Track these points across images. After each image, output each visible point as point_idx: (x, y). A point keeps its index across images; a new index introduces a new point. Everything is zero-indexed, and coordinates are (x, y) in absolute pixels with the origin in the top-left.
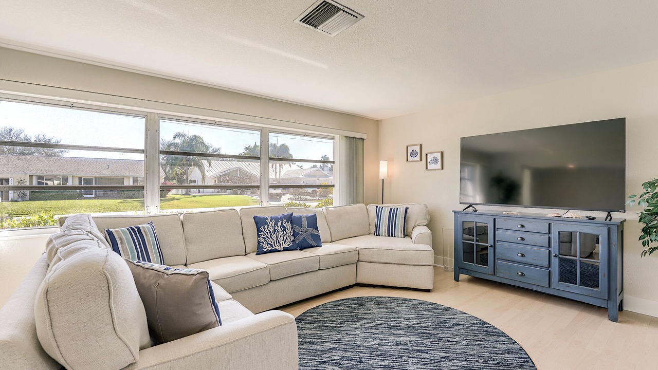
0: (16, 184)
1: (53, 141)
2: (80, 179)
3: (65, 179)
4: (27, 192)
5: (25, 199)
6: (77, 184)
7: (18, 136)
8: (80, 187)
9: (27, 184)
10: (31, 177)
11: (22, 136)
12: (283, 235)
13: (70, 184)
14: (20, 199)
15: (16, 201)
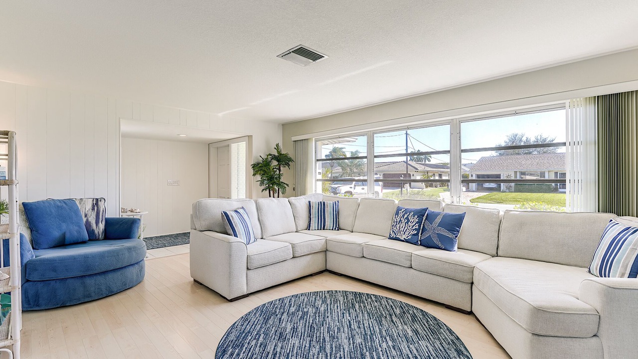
0: (506, 178)
1: (547, 142)
2: (556, 173)
3: (543, 174)
4: (513, 184)
5: (511, 191)
6: (553, 177)
7: (521, 140)
8: (556, 180)
9: (513, 178)
10: (516, 172)
11: (524, 139)
12: (404, 227)
13: (547, 178)
14: (507, 191)
15: (505, 192)
